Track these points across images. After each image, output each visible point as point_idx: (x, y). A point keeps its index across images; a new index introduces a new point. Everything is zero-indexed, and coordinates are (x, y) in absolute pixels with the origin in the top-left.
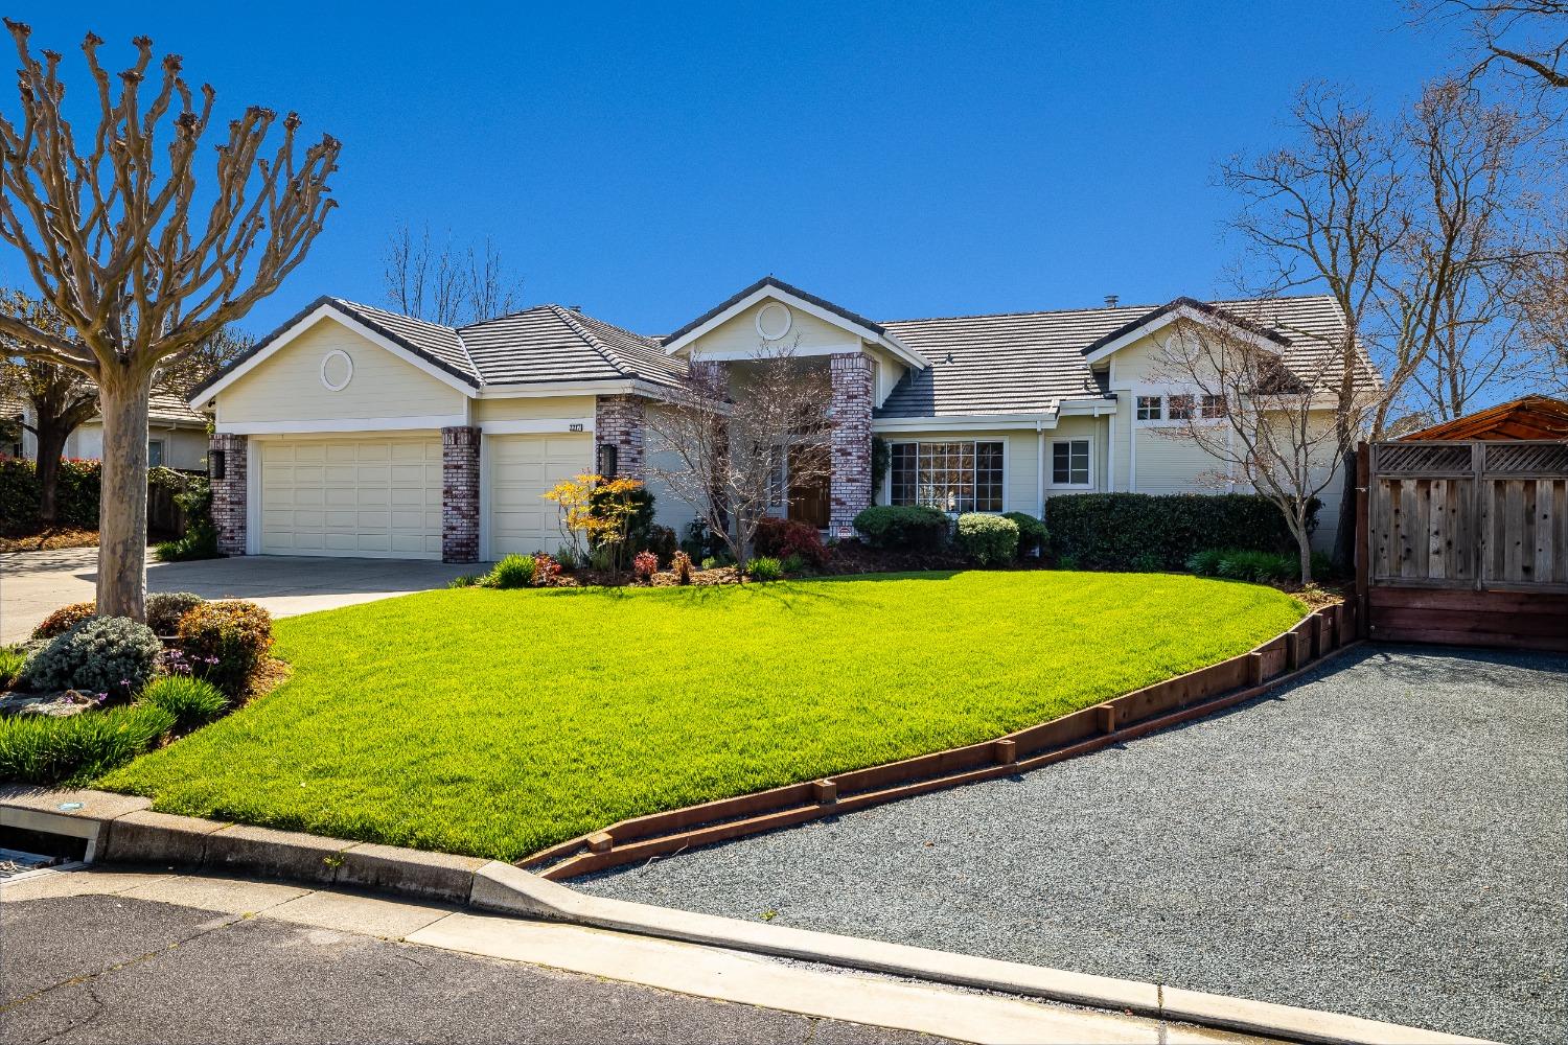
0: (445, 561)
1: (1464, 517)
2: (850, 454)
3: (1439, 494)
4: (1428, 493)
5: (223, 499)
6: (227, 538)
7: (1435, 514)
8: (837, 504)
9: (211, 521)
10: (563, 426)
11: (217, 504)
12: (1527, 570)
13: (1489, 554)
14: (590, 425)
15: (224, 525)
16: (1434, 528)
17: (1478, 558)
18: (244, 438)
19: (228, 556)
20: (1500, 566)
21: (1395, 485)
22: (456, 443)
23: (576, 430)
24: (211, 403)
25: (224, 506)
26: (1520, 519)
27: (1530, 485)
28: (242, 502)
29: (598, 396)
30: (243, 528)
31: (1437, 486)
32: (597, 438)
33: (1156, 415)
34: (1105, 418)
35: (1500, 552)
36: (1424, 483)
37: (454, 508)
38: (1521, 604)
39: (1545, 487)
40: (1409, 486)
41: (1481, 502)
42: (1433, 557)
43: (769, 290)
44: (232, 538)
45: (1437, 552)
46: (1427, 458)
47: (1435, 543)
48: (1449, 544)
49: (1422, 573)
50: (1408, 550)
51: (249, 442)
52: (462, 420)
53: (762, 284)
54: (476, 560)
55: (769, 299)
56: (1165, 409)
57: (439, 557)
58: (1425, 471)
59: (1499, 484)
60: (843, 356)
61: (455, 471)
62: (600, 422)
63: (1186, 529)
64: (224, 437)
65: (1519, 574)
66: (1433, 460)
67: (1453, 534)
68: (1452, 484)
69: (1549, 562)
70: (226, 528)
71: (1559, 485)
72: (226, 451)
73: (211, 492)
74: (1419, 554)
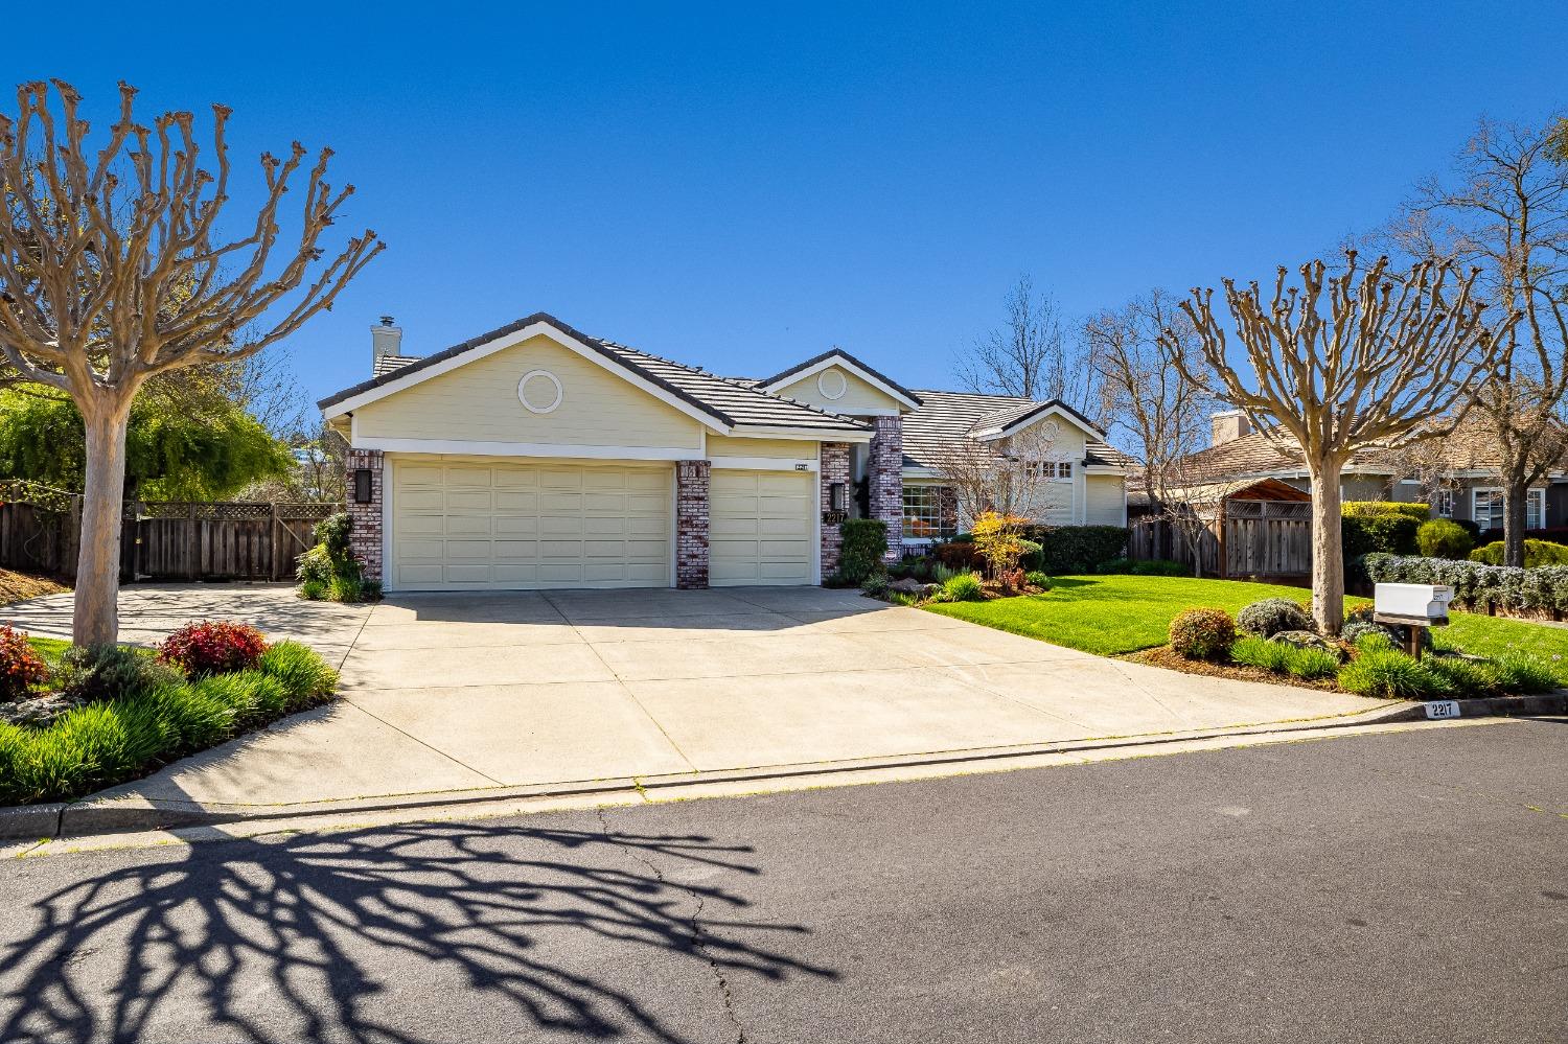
0: (680, 587)
1: (1259, 539)
2: (893, 494)
3: (1250, 527)
4: (1247, 527)
5: (368, 528)
9: (350, 554)
10: (789, 464)
11: (359, 532)
12: (1279, 566)
13: (1267, 560)
14: (814, 466)
15: (371, 557)
16: (1248, 545)
17: (1263, 561)
18: (380, 454)
20: (1270, 564)
21: (1235, 522)
22: (697, 475)
23: (802, 469)
24: (350, 414)
25: (372, 536)
26: (1276, 539)
27: (1279, 522)
29: (823, 443)
31: (1250, 523)
32: (823, 477)
33: (1052, 474)
35: (1271, 557)
36: (1245, 521)
37: (695, 537)
39: (1284, 524)
40: (1240, 523)
41: (1264, 531)
42: (1248, 561)
43: (837, 359)
45: (1250, 558)
46: (1246, 508)
47: (1249, 554)
48: (1253, 553)
49: (1244, 570)
50: (1240, 557)
51: (386, 461)
52: (700, 456)
53: (832, 354)
54: (706, 587)
55: (836, 366)
56: (1057, 471)
57: (673, 584)
58: (1246, 515)
59: (1271, 522)
60: (888, 418)
61: (696, 502)
62: (824, 464)
66: (1248, 509)
67: (1254, 548)
68: (1255, 520)
69: (1285, 562)
70: (372, 561)
71: (1288, 523)
72: (373, 471)
73: (350, 521)
74: (1243, 559)
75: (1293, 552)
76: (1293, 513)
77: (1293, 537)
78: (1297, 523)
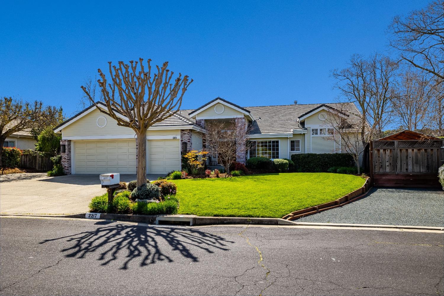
1: (393, 158)
3: (388, 152)
4: (386, 152)
5: (65, 158)
6: (67, 170)
7: (387, 157)
8: (238, 157)
9: (61, 164)
10: (171, 137)
11: (63, 160)
12: (407, 169)
13: (399, 166)
14: (179, 137)
15: (66, 166)
16: (387, 160)
17: (396, 167)
18: (70, 141)
19: (67, 175)
20: (401, 169)
21: (379, 150)
23: (175, 138)
24: (60, 131)
25: (65, 160)
26: (405, 158)
27: (407, 150)
28: (70, 159)
29: (182, 130)
30: (70, 167)
31: (388, 151)
32: (181, 141)
33: (317, 134)
34: (304, 134)
35: (401, 166)
36: (385, 150)
38: (406, 177)
39: (410, 151)
40: (382, 151)
41: (397, 154)
42: (387, 167)
43: (219, 101)
44: (68, 170)
45: (388, 166)
46: (385, 144)
47: (387, 164)
48: (390, 164)
49: (385, 171)
50: (382, 166)
51: (71, 142)
53: (217, 99)
55: (219, 103)
56: (319, 132)
57: (135, 173)
58: (385, 147)
59: (401, 150)
60: (238, 118)
62: (182, 137)
63: (327, 162)
64: (65, 141)
65: (405, 171)
66: (386, 145)
67: (391, 162)
68: (391, 150)
69: (411, 168)
70: (66, 167)
71: (413, 150)
72: (66, 145)
73: (61, 157)
74: (384, 166)
75: (416, 163)
76: (416, 145)
77: (416, 156)
78: (419, 150)
